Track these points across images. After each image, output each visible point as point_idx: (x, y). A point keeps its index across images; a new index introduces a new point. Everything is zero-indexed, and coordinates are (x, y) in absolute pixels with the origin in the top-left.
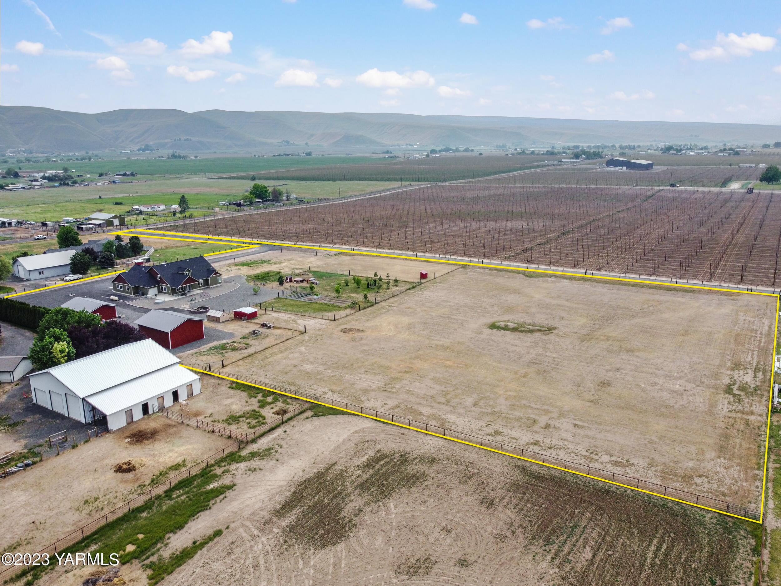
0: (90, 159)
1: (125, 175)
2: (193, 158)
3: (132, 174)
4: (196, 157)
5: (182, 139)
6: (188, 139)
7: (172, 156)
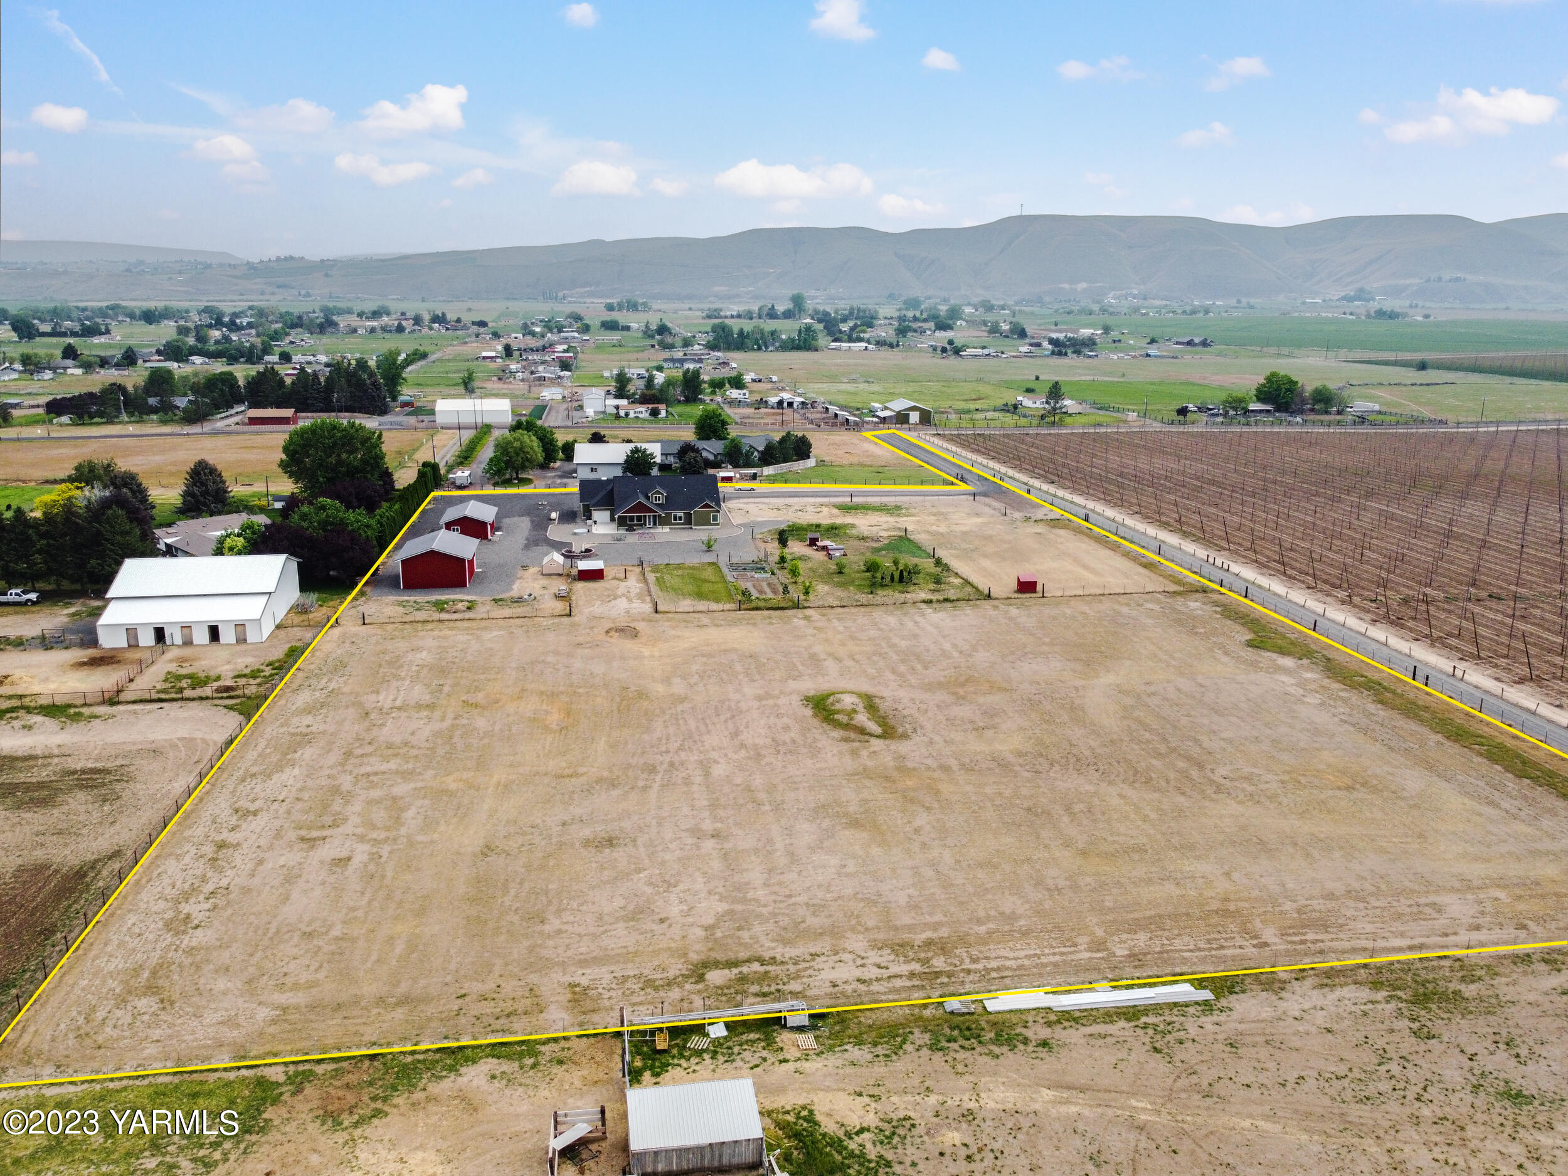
0: (1207, 312)
1: (1190, 343)
2: (1419, 318)
3: (1204, 343)
4: (1427, 316)
5: (1447, 276)
6: (1457, 279)
7: (1376, 312)
